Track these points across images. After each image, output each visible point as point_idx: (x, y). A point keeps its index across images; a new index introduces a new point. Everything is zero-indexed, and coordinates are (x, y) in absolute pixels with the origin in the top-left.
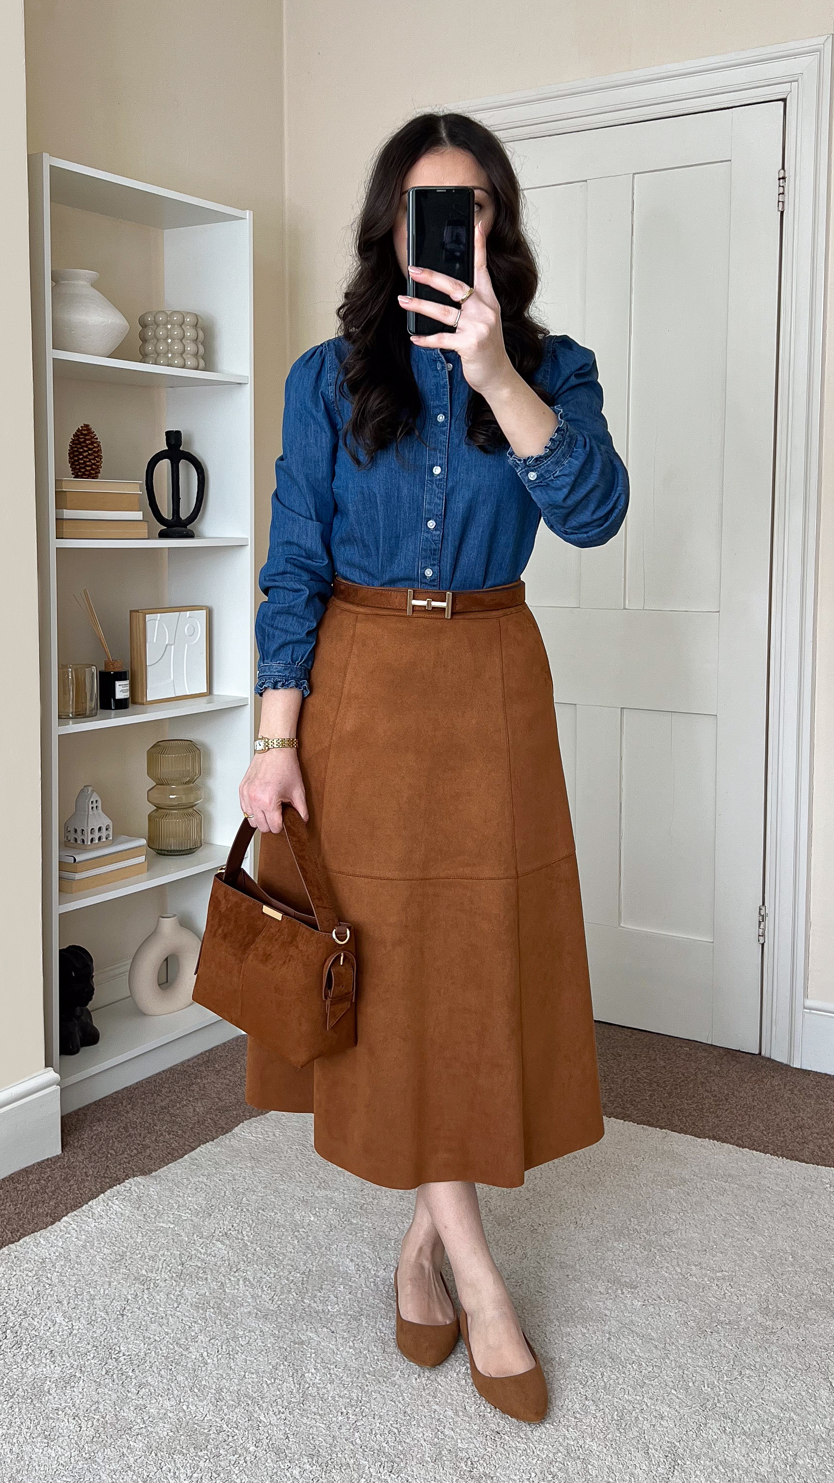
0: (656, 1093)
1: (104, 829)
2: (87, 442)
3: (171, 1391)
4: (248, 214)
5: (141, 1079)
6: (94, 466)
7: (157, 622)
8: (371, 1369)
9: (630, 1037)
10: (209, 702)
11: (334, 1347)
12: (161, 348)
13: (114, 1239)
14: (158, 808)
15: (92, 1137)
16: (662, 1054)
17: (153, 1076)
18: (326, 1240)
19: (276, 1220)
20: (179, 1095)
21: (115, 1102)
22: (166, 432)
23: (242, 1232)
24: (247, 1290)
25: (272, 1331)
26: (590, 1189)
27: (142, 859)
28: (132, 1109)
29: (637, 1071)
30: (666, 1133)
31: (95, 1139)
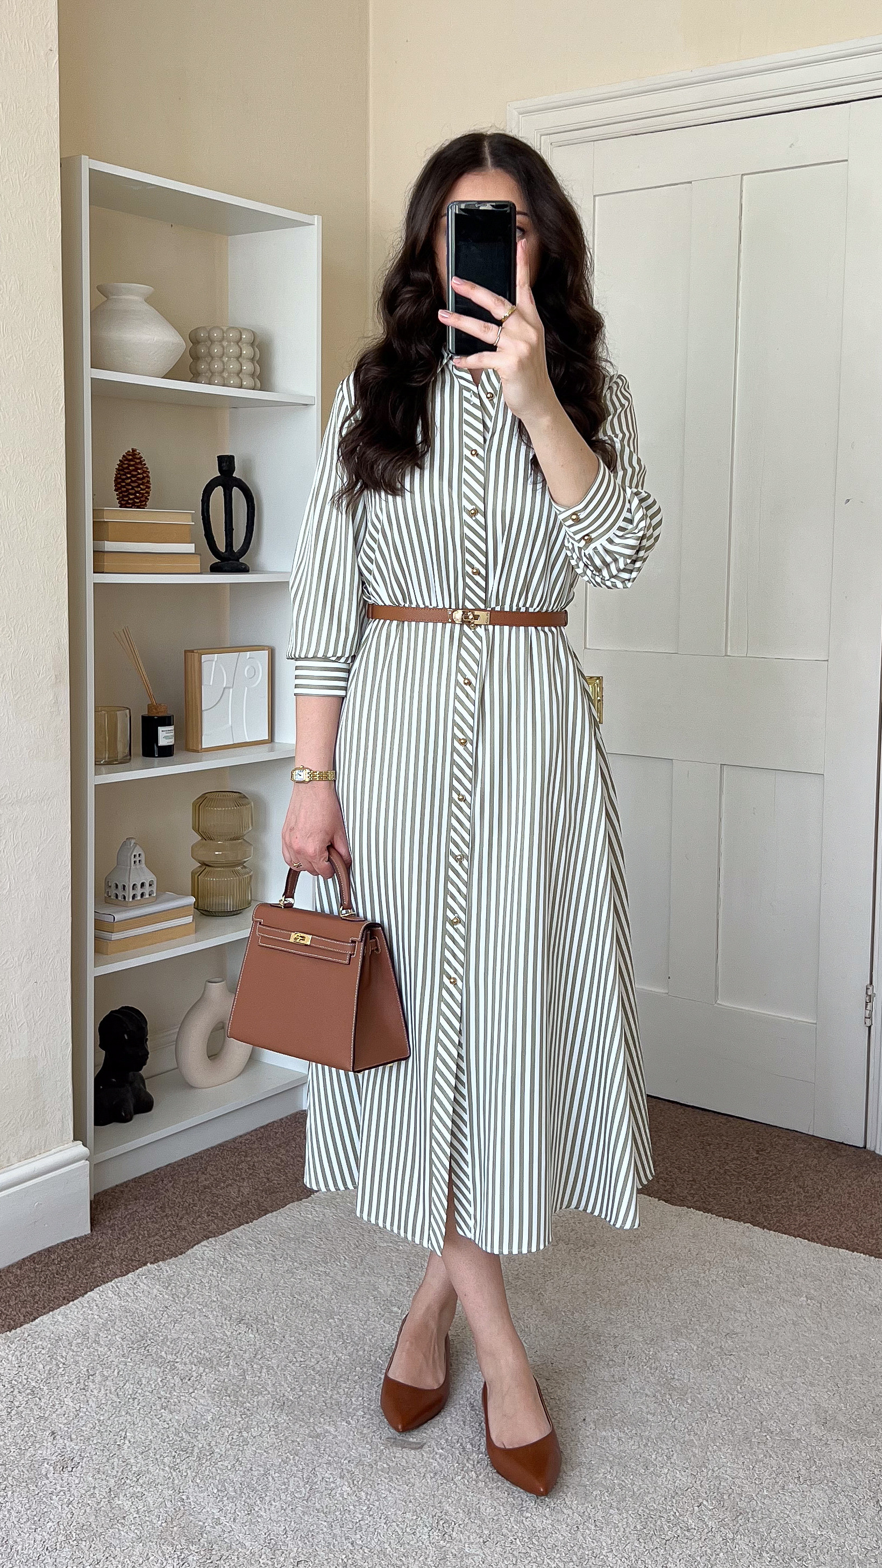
0: (742, 1187)
1: (147, 885)
2: (131, 468)
4: (316, 220)
5: (187, 1156)
6: (138, 495)
7: (214, 663)
8: (385, 1465)
9: (723, 1124)
10: (272, 750)
11: (350, 1441)
12: (216, 366)
13: (137, 1319)
14: (204, 864)
15: (126, 1216)
16: (756, 1144)
17: (200, 1153)
18: (361, 1330)
19: (312, 1305)
20: (226, 1173)
21: (156, 1179)
22: (218, 457)
23: (273, 1317)
24: (269, 1378)
25: (288, 1424)
26: (654, 1284)
27: (189, 919)
28: (173, 1186)
29: (725, 1162)
30: (748, 1227)
31: (128, 1219)
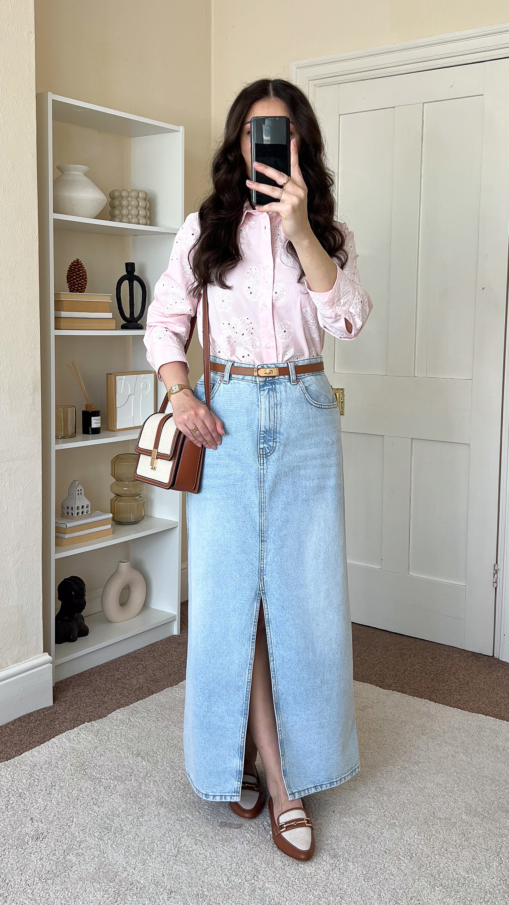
0: (423, 679)
1: (85, 507)
2: (76, 270)
3: (99, 846)
4: (182, 128)
5: (108, 661)
6: (80, 285)
7: (123, 381)
8: (220, 837)
9: (413, 643)
11: (200, 824)
12: (124, 212)
13: (79, 754)
14: (118, 495)
15: (73, 695)
16: (431, 654)
20: (130, 671)
21: (90, 674)
22: (125, 263)
23: (157, 753)
27: (109, 526)
28: (100, 678)
29: (414, 665)
31: (74, 697)
